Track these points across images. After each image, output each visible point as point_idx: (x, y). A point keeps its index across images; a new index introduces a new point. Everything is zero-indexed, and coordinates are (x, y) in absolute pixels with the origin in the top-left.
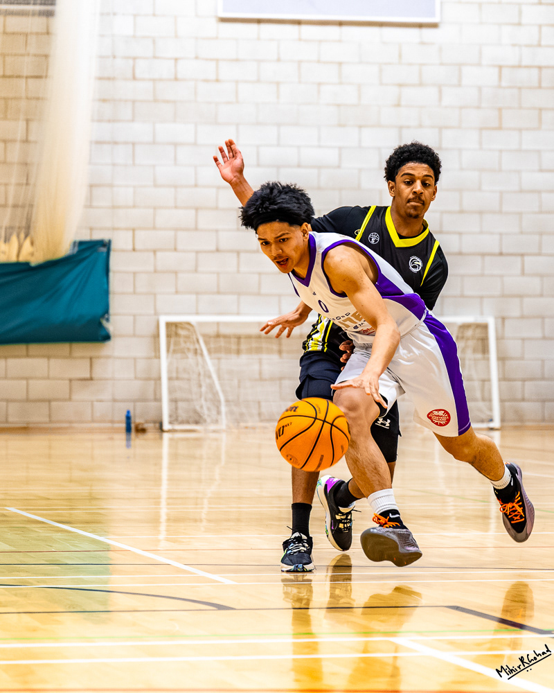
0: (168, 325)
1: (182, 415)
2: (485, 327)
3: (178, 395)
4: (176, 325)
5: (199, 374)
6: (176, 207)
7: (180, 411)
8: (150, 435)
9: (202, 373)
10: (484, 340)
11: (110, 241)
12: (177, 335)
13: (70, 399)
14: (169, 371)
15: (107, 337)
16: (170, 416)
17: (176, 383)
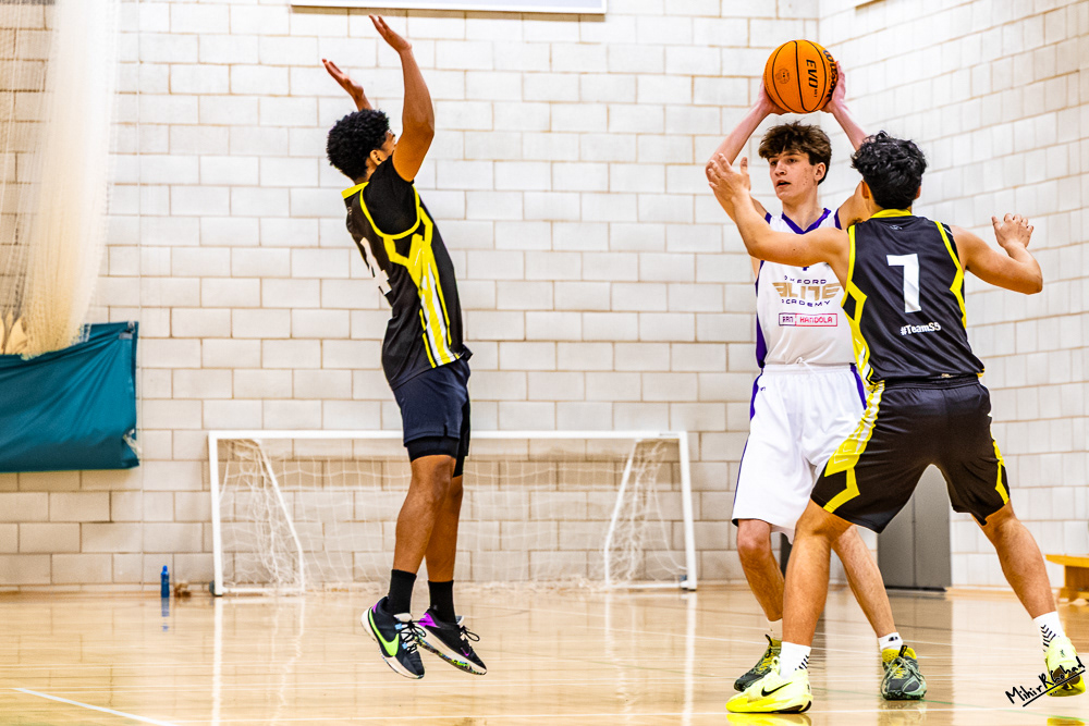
0: (221, 443)
1: (242, 572)
2: (676, 444)
3: (237, 544)
4: (233, 443)
5: (267, 514)
6: (232, 277)
7: (239, 568)
8: (196, 601)
9: (270, 512)
10: (674, 464)
11: (137, 324)
12: (234, 458)
13: (80, 552)
14: (223, 509)
15: (133, 462)
16: (225, 575)
17: (234, 527)
